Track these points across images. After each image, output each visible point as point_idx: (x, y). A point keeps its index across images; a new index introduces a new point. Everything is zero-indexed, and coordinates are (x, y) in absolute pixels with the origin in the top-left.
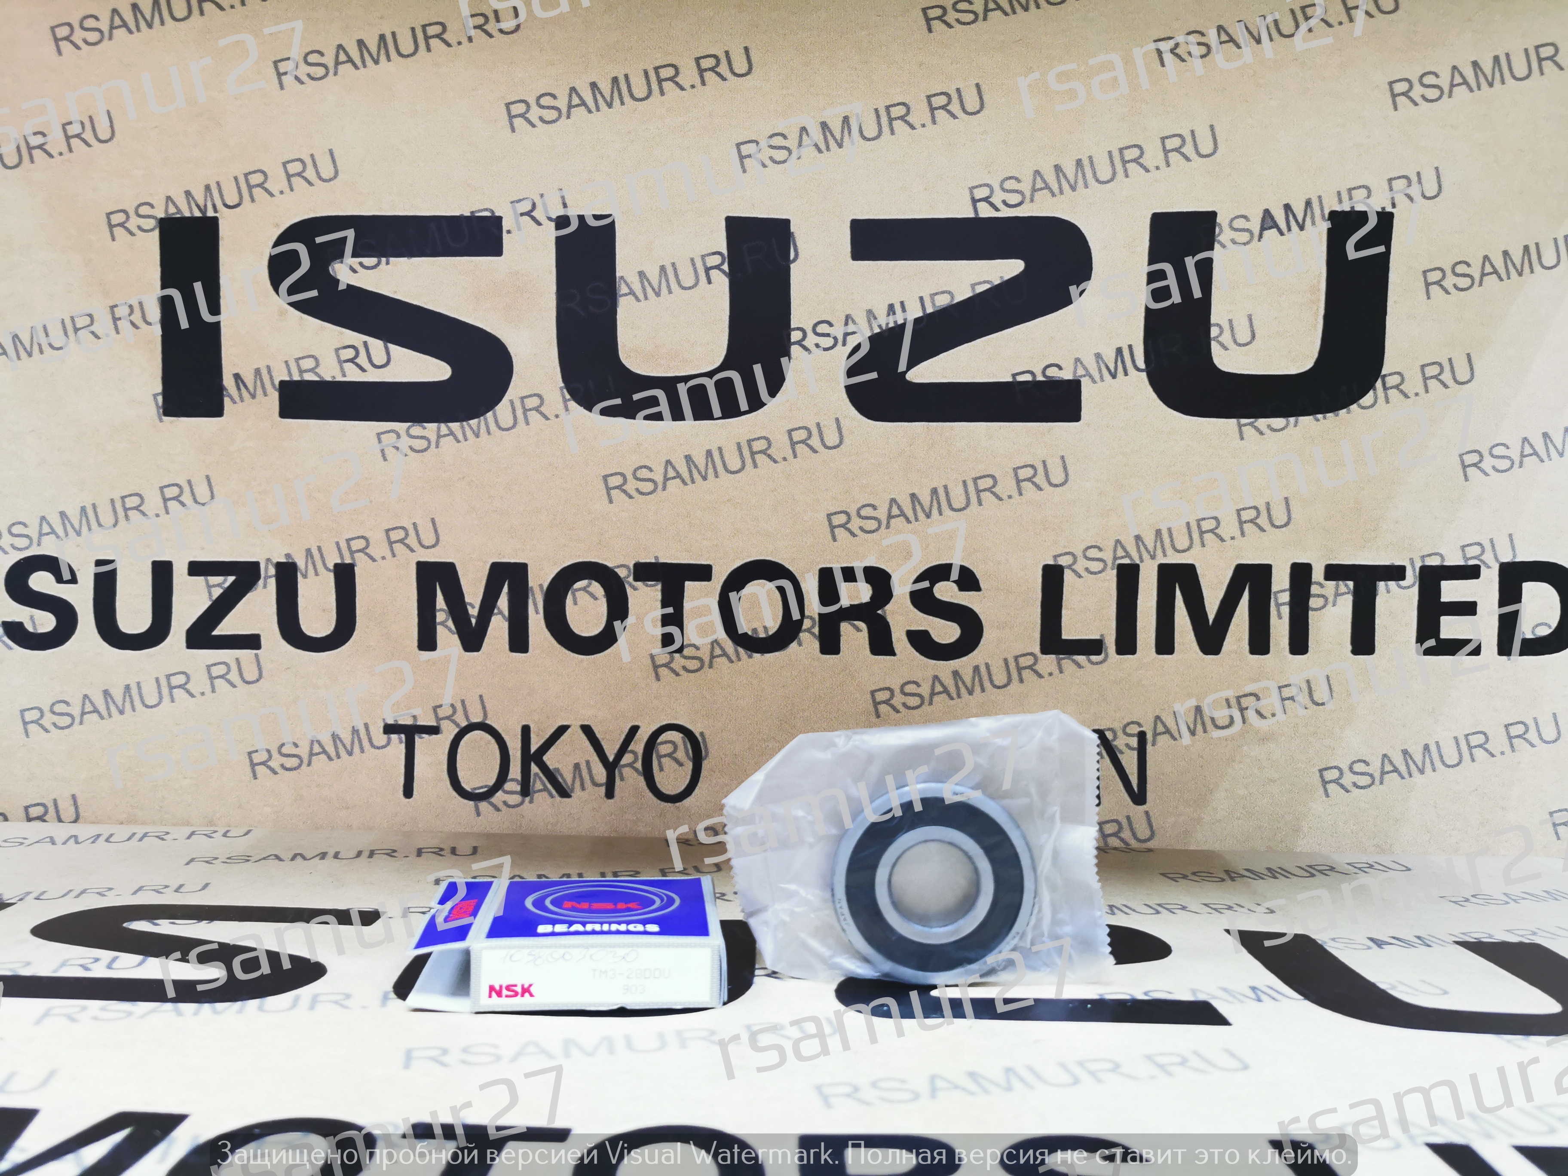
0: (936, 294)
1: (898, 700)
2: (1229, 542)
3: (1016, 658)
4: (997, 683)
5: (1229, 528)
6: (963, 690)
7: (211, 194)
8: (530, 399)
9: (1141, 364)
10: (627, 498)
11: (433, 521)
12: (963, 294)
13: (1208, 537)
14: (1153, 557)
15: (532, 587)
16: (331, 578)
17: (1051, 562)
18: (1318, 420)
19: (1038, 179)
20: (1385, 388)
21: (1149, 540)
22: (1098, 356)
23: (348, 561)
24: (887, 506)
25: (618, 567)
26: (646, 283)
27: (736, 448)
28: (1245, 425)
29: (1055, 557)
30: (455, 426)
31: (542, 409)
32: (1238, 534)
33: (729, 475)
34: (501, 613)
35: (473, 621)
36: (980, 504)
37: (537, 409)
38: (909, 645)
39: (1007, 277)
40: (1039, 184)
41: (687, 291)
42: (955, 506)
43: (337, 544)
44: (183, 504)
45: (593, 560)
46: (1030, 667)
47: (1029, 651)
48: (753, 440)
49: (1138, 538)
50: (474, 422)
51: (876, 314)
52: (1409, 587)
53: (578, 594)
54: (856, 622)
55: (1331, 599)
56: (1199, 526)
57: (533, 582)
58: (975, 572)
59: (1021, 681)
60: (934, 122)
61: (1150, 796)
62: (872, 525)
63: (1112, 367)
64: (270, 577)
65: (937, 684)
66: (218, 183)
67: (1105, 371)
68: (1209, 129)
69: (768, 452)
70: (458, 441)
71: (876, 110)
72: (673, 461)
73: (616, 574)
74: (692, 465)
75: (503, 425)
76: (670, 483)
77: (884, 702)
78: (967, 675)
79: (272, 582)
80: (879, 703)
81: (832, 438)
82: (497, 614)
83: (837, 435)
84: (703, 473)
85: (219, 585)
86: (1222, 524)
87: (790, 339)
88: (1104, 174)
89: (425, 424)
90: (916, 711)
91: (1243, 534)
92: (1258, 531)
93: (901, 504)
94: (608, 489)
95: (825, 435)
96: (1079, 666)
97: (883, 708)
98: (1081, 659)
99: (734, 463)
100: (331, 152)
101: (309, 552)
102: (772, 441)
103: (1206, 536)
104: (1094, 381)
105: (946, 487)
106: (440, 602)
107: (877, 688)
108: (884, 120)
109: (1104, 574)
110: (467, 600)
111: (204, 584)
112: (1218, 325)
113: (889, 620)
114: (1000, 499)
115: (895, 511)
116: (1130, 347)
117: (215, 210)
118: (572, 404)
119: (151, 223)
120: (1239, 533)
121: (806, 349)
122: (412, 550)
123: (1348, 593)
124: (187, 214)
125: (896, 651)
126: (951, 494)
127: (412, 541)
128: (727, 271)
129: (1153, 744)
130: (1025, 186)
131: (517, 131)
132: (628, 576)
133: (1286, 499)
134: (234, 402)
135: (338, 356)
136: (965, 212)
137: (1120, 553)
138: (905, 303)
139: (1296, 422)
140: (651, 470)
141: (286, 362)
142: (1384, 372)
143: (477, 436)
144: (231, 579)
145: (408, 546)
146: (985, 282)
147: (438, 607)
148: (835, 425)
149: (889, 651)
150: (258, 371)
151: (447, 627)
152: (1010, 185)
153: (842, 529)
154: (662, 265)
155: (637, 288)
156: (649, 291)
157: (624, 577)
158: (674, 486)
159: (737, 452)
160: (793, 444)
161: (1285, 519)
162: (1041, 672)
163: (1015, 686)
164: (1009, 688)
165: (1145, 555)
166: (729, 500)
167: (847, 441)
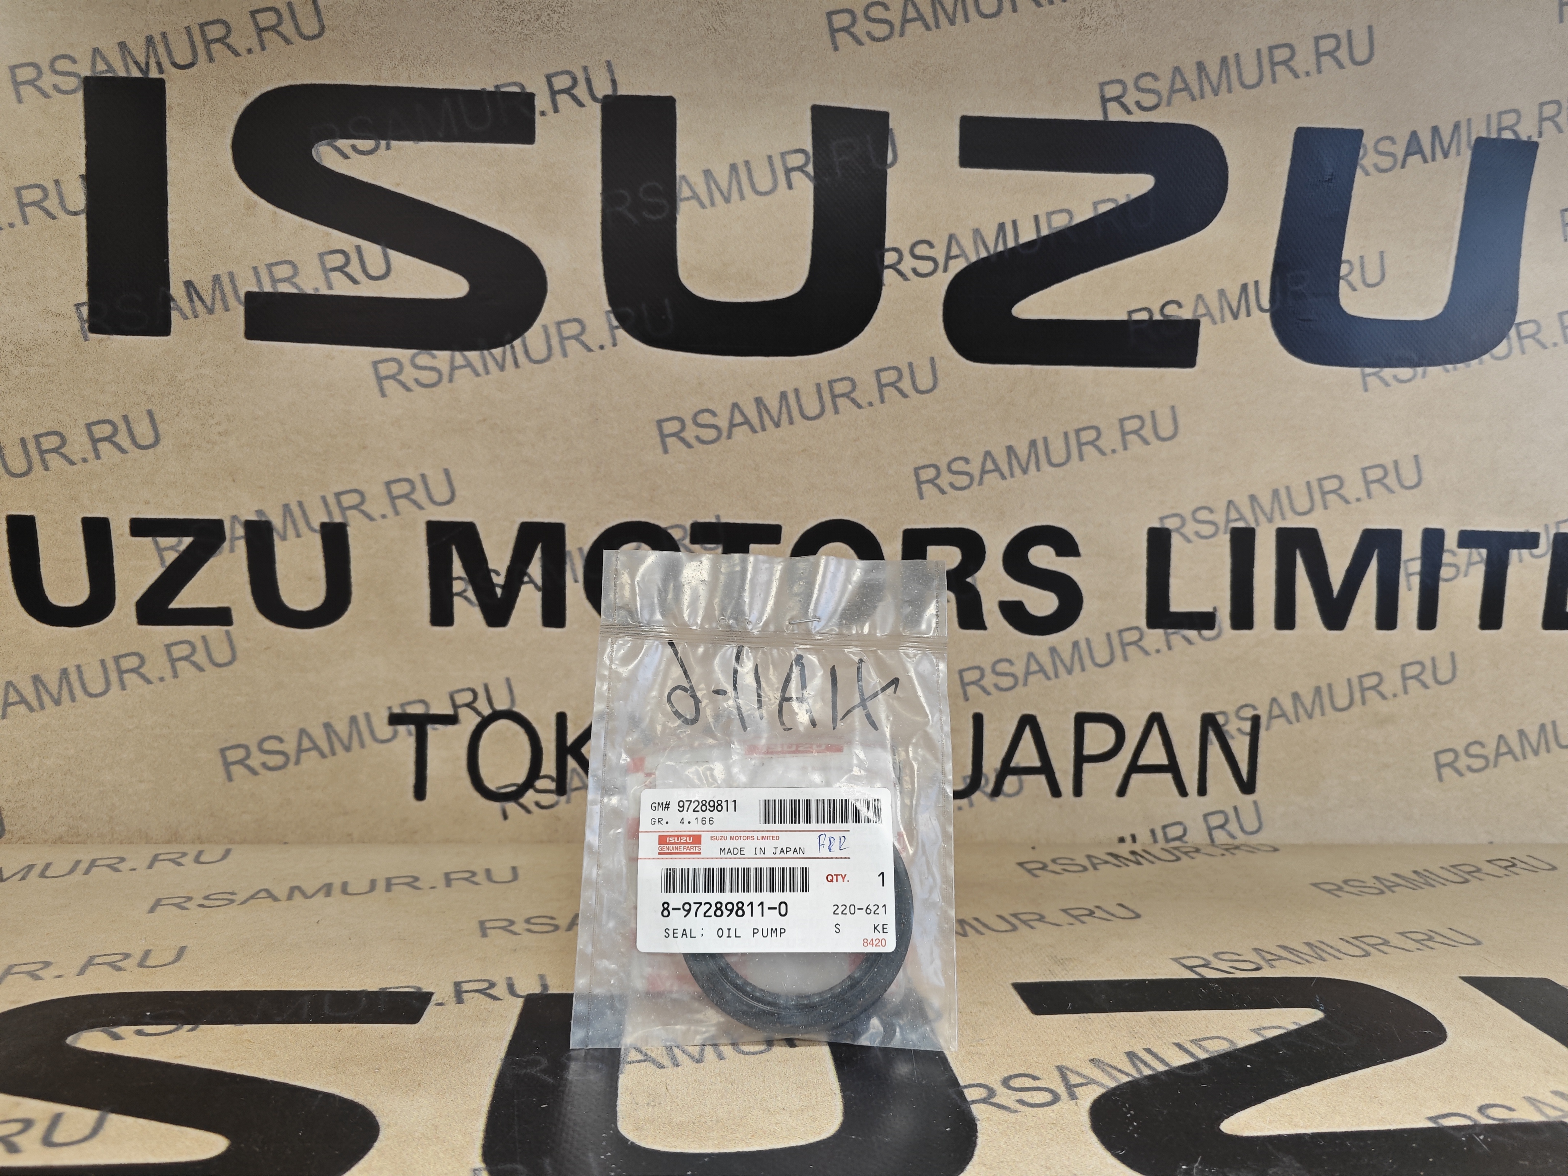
0: (1054, 213)
1: (989, 681)
3: (1120, 632)
4: (1099, 661)
5: (1354, 488)
6: (1061, 669)
7: (154, 48)
8: (569, 325)
9: (1266, 303)
10: (685, 448)
11: (447, 474)
12: (1084, 213)
13: (1331, 498)
14: (1270, 520)
15: (570, 552)
16: (317, 540)
17: (1157, 525)
18: (1448, 371)
19: (1178, 78)
20: (1520, 338)
21: (1266, 500)
22: (1221, 293)
23: (338, 519)
24: (980, 459)
25: (672, 527)
26: (713, 185)
27: (815, 390)
28: (1370, 375)
30: (473, 355)
31: (583, 338)
32: (1363, 495)
33: (806, 421)
34: (532, 581)
35: (499, 591)
36: (1081, 459)
37: (576, 338)
38: (1001, 617)
39: (1134, 196)
40: (1179, 84)
41: (763, 197)
42: (1055, 460)
44: (118, 446)
45: (643, 520)
46: (1136, 643)
47: (1134, 624)
48: (835, 381)
49: (1254, 498)
50: (497, 351)
51: (984, 234)
52: (1542, 556)
55: (1463, 569)
56: (1321, 487)
57: (571, 545)
58: (1075, 535)
59: (1126, 658)
61: (1259, 784)
62: (963, 481)
63: (1235, 306)
64: (239, 538)
65: (1032, 661)
67: (1226, 311)
68: (1367, 30)
69: (853, 395)
70: (478, 374)
72: (741, 404)
73: (670, 537)
74: (763, 410)
75: (535, 356)
76: (737, 431)
77: (973, 683)
78: (1066, 652)
79: (241, 546)
80: (968, 684)
81: (924, 382)
82: (527, 583)
83: (931, 377)
84: (776, 419)
85: (173, 548)
86: (1347, 484)
87: (883, 261)
88: (1251, 76)
89: (436, 352)
90: (1009, 693)
91: (1369, 495)
92: (1386, 492)
93: (996, 457)
94: (663, 437)
95: (917, 378)
96: (1189, 641)
97: (972, 690)
98: (1192, 634)
99: (812, 408)
101: (290, 508)
102: (857, 383)
103: (1328, 497)
104: (1214, 322)
106: (458, 568)
107: (966, 667)
109: (1216, 538)
110: (491, 566)
111: (153, 547)
112: (1348, 262)
113: (979, 589)
115: (990, 466)
116: (1256, 284)
117: (161, 70)
118: (621, 333)
119: (72, 83)
120: (1365, 494)
121: (901, 273)
122: (420, 507)
123: (1481, 562)
124: (122, 73)
125: (987, 624)
126: (1051, 448)
127: (420, 495)
128: (812, 173)
129: (1268, 729)
130: (1163, 86)
132: (684, 538)
133: (1415, 458)
135: (322, 263)
136: (1090, 115)
137: (1234, 515)
138: (1018, 223)
139: (1425, 373)
140: (714, 414)
142: (1518, 319)
143: (501, 367)
144: (188, 540)
145: (415, 503)
146: (1109, 200)
147: (455, 575)
148: (929, 364)
149: (980, 625)
150: (216, 280)
151: (466, 599)
152: (1146, 83)
153: (930, 485)
154: (732, 162)
155: (701, 190)
156: (717, 195)
157: (679, 540)
158: (741, 433)
159: (816, 396)
160: (881, 386)
161: (1415, 480)
162: (1147, 648)
163: (1119, 663)
164: (1111, 666)
165: (1262, 518)
166: (804, 451)
167: (941, 384)
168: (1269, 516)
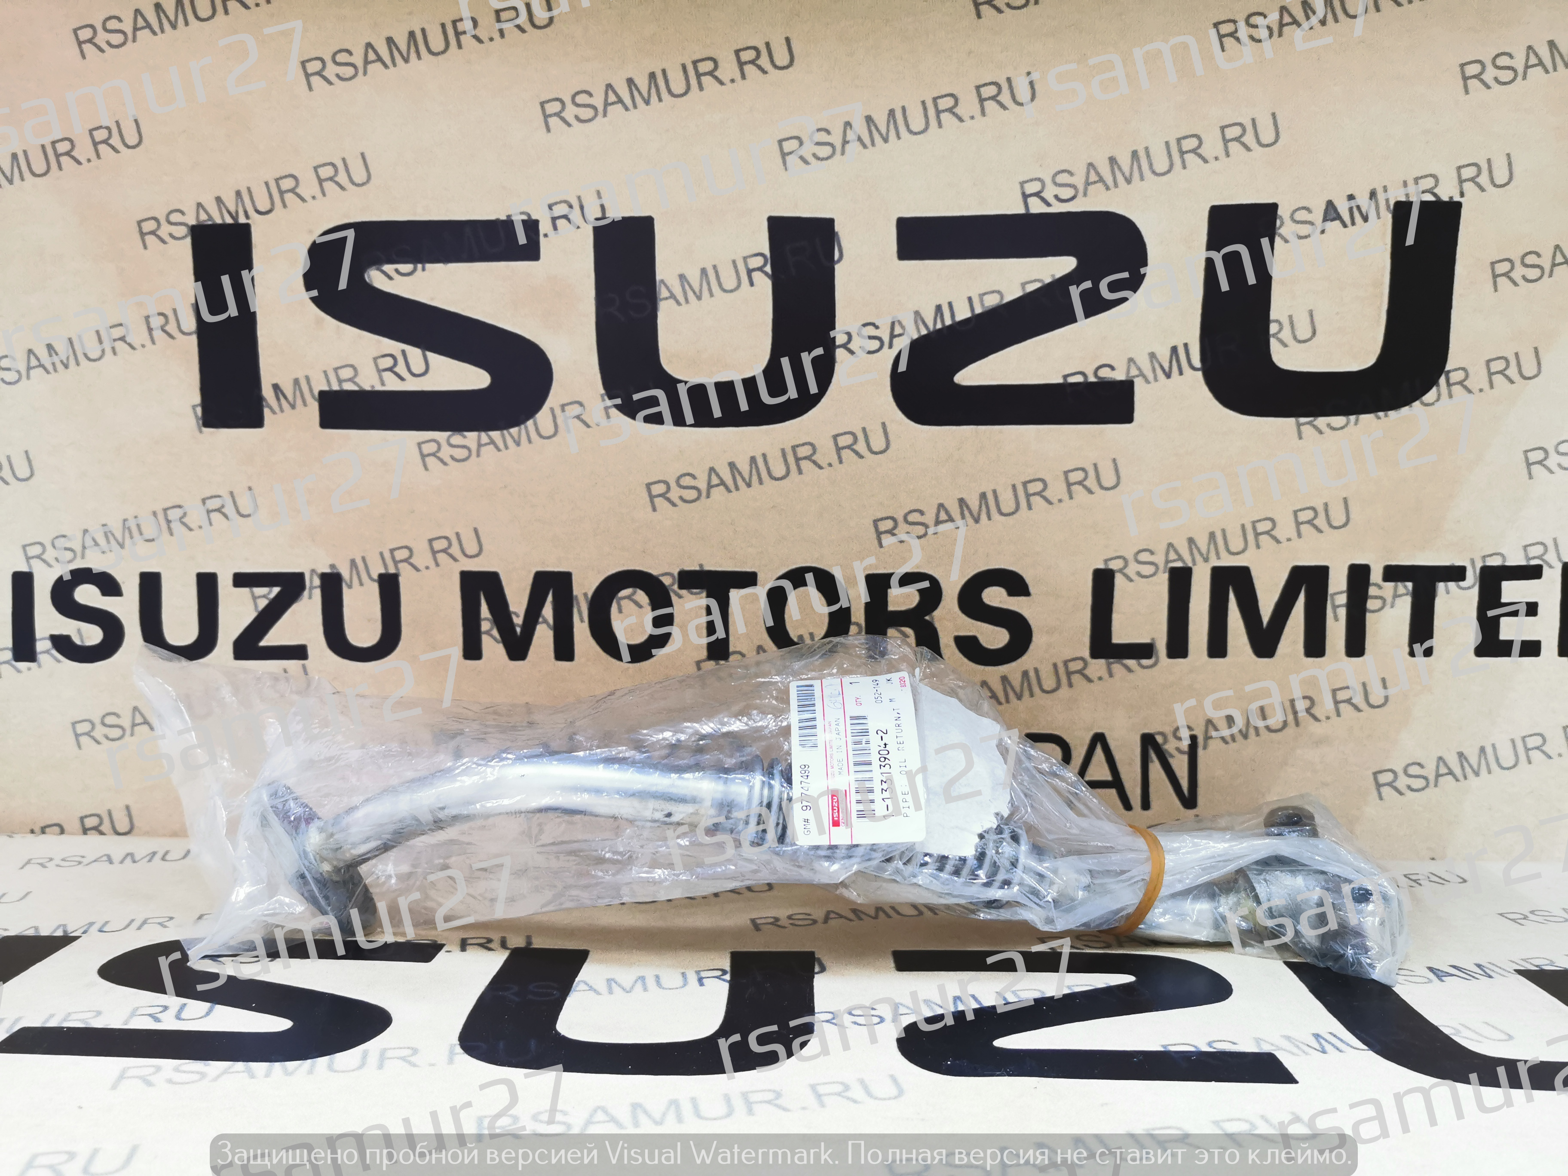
0: (986, 294)
2: (1285, 544)
3: (1066, 663)
4: (1046, 687)
5: (1285, 529)
6: (1011, 695)
7: (242, 200)
8: (572, 406)
9: (1197, 363)
10: (670, 506)
11: (476, 531)
12: (1012, 293)
13: (1264, 539)
14: (1206, 560)
15: (576, 596)
16: (375, 588)
17: (1101, 566)
18: (1379, 418)
19: (1092, 172)
20: (1449, 384)
21: (1202, 542)
22: (1152, 356)
23: (392, 570)
24: (934, 511)
25: (663, 575)
26: (687, 287)
27: (781, 454)
28: (1304, 424)
29: (1106, 561)
30: (495, 434)
31: (583, 417)
32: (1293, 534)
33: (774, 481)
34: (545, 621)
35: (518, 630)
36: (1030, 507)
37: (578, 417)
38: (957, 651)
39: (1058, 276)
40: (1093, 177)
41: (729, 294)
42: (1005, 510)
43: (381, 554)
44: (226, 516)
45: (637, 568)
46: (1080, 672)
47: (1079, 655)
48: (798, 446)
49: (1191, 541)
50: (514, 431)
51: (923, 315)
52: (1469, 588)
53: (625, 603)
54: (903, 629)
55: (1389, 600)
56: (1254, 528)
57: (577, 590)
58: (1024, 576)
59: (1070, 685)
60: (983, 113)
61: (1201, 800)
62: (919, 530)
63: (1166, 366)
64: (316, 587)
66: (249, 189)
67: (1159, 372)
68: (1271, 117)
69: (813, 458)
70: (499, 450)
71: (923, 103)
72: (717, 468)
73: (660, 582)
74: (736, 473)
75: (544, 434)
76: (714, 491)
78: (1016, 680)
79: (317, 594)
81: (878, 444)
82: (543, 623)
83: (883, 439)
84: (748, 480)
85: (264, 596)
86: (1279, 525)
87: (835, 342)
88: (1161, 165)
89: (466, 433)
91: (1299, 535)
92: (1316, 531)
93: (949, 508)
94: (652, 497)
95: (871, 440)
96: (1130, 671)
98: (1131, 663)
99: (779, 470)
100: (363, 155)
101: (353, 563)
102: (817, 446)
103: (1261, 537)
104: (1147, 381)
105: (995, 492)
106: (485, 611)
108: (932, 112)
109: (1155, 578)
110: (512, 609)
111: (250, 596)
112: (1277, 321)
113: (936, 626)
114: (1050, 503)
115: (943, 516)
116: (1186, 345)
117: (247, 217)
118: (613, 412)
119: (182, 231)
120: (1296, 534)
121: (852, 352)
122: (455, 560)
123: (1407, 594)
124: (219, 221)
125: (944, 657)
126: (1001, 499)
127: (455, 550)
128: (770, 273)
129: (1205, 748)
130: (1079, 180)
131: (552, 131)
132: (673, 584)
133: (1345, 500)
134: (274, 412)
135: (377, 365)
136: (1016, 208)
137: (1172, 556)
138: (954, 304)
139: (1357, 420)
140: (694, 477)
141: (325, 372)
142: (1448, 367)
143: (518, 443)
144: (276, 590)
145: (452, 556)
146: (1035, 281)
147: (483, 616)
148: (882, 430)
150: (296, 382)
151: (492, 636)
152: (1063, 178)
153: (889, 535)
154: (702, 267)
155: (678, 291)
156: (690, 294)
157: (669, 585)
158: (718, 493)
159: (782, 459)
160: (839, 450)
161: (1344, 520)
162: (1090, 676)
163: (1064, 691)
164: (1058, 692)
165: (1198, 558)
166: (774, 507)
167: (893, 445)
168: (1205, 556)
